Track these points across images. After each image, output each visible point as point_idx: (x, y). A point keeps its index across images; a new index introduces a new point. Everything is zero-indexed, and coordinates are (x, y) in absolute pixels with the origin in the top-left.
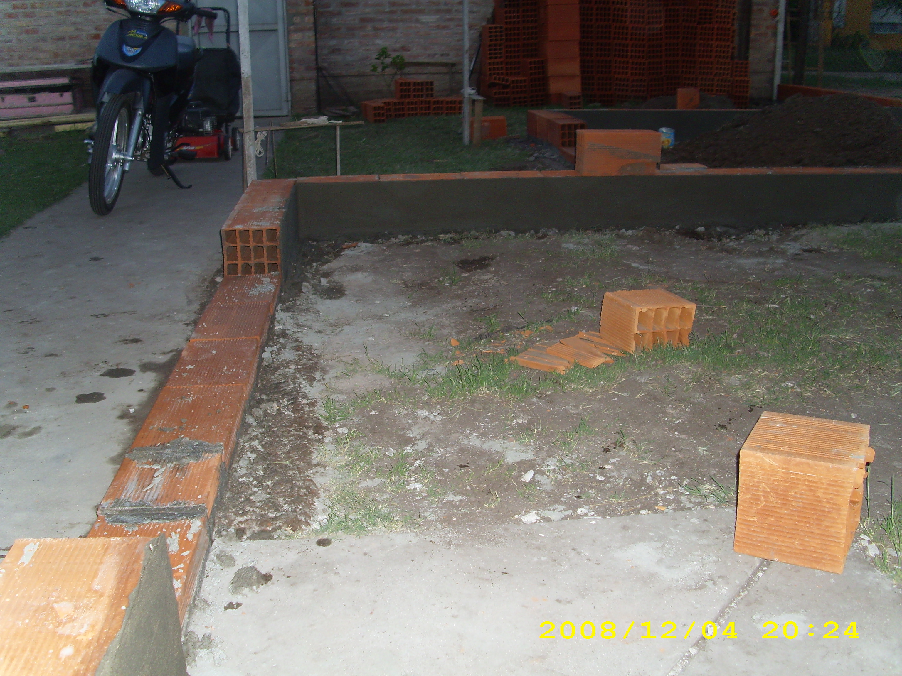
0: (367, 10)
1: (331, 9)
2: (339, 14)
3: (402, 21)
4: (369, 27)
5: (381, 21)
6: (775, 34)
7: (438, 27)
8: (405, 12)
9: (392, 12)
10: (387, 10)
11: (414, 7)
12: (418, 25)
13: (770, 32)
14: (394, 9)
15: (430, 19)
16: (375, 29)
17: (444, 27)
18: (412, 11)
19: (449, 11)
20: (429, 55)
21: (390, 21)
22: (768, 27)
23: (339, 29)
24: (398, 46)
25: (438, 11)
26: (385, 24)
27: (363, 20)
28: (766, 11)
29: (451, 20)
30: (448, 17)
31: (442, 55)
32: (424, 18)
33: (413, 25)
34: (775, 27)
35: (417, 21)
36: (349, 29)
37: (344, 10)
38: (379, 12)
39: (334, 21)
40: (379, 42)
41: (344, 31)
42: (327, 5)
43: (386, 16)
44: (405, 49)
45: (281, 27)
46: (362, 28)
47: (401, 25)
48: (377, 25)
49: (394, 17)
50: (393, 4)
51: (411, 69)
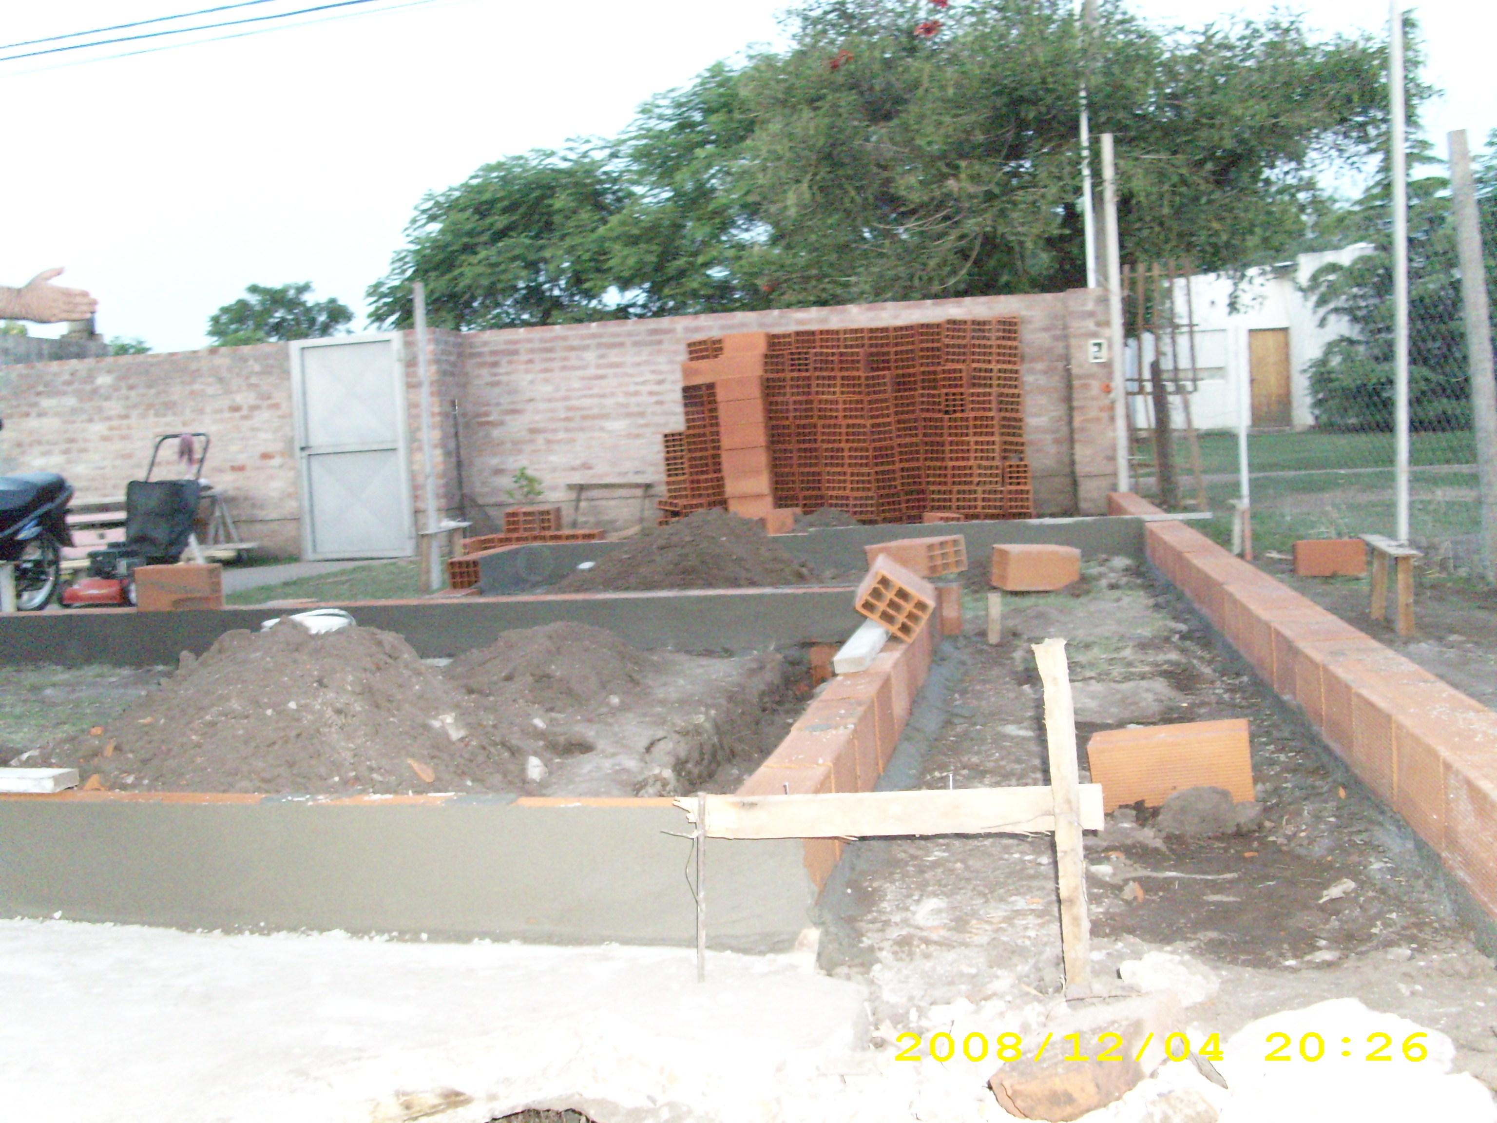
0: (537, 417)
1: (491, 419)
2: (501, 423)
3: (582, 429)
4: (540, 439)
5: (554, 431)
6: (1112, 419)
7: (629, 435)
8: (584, 418)
9: (567, 419)
10: (563, 416)
11: (596, 411)
12: (603, 435)
13: (1105, 415)
14: (570, 414)
15: (618, 425)
16: (549, 442)
17: (638, 436)
18: (593, 417)
19: (642, 414)
20: (620, 474)
21: (567, 430)
22: (1101, 409)
24: (578, 462)
25: (629, 415)
26: (561, 435)
27: (533, 431)
28: (1095, 386)
29: (646, 425)
30: (642, 421)
31: (637, 473)
32: (610, 425)
33: (596, 434)
34: (1111, 407)
35: (602, 429)
36: (515, 443)
37: (508, 418)
38: (552, 420)
39: (496, 433)
40: (553, 458)
41: (509, 446)
42: (486, 414)
43: (562, 425)
44: (586, 466)
45: (401, 445)
46: (532, 441)
47: (580, 435)
48: (550, 436)
49: (571, 425)
50: (570, 409)
51: (595, 493)
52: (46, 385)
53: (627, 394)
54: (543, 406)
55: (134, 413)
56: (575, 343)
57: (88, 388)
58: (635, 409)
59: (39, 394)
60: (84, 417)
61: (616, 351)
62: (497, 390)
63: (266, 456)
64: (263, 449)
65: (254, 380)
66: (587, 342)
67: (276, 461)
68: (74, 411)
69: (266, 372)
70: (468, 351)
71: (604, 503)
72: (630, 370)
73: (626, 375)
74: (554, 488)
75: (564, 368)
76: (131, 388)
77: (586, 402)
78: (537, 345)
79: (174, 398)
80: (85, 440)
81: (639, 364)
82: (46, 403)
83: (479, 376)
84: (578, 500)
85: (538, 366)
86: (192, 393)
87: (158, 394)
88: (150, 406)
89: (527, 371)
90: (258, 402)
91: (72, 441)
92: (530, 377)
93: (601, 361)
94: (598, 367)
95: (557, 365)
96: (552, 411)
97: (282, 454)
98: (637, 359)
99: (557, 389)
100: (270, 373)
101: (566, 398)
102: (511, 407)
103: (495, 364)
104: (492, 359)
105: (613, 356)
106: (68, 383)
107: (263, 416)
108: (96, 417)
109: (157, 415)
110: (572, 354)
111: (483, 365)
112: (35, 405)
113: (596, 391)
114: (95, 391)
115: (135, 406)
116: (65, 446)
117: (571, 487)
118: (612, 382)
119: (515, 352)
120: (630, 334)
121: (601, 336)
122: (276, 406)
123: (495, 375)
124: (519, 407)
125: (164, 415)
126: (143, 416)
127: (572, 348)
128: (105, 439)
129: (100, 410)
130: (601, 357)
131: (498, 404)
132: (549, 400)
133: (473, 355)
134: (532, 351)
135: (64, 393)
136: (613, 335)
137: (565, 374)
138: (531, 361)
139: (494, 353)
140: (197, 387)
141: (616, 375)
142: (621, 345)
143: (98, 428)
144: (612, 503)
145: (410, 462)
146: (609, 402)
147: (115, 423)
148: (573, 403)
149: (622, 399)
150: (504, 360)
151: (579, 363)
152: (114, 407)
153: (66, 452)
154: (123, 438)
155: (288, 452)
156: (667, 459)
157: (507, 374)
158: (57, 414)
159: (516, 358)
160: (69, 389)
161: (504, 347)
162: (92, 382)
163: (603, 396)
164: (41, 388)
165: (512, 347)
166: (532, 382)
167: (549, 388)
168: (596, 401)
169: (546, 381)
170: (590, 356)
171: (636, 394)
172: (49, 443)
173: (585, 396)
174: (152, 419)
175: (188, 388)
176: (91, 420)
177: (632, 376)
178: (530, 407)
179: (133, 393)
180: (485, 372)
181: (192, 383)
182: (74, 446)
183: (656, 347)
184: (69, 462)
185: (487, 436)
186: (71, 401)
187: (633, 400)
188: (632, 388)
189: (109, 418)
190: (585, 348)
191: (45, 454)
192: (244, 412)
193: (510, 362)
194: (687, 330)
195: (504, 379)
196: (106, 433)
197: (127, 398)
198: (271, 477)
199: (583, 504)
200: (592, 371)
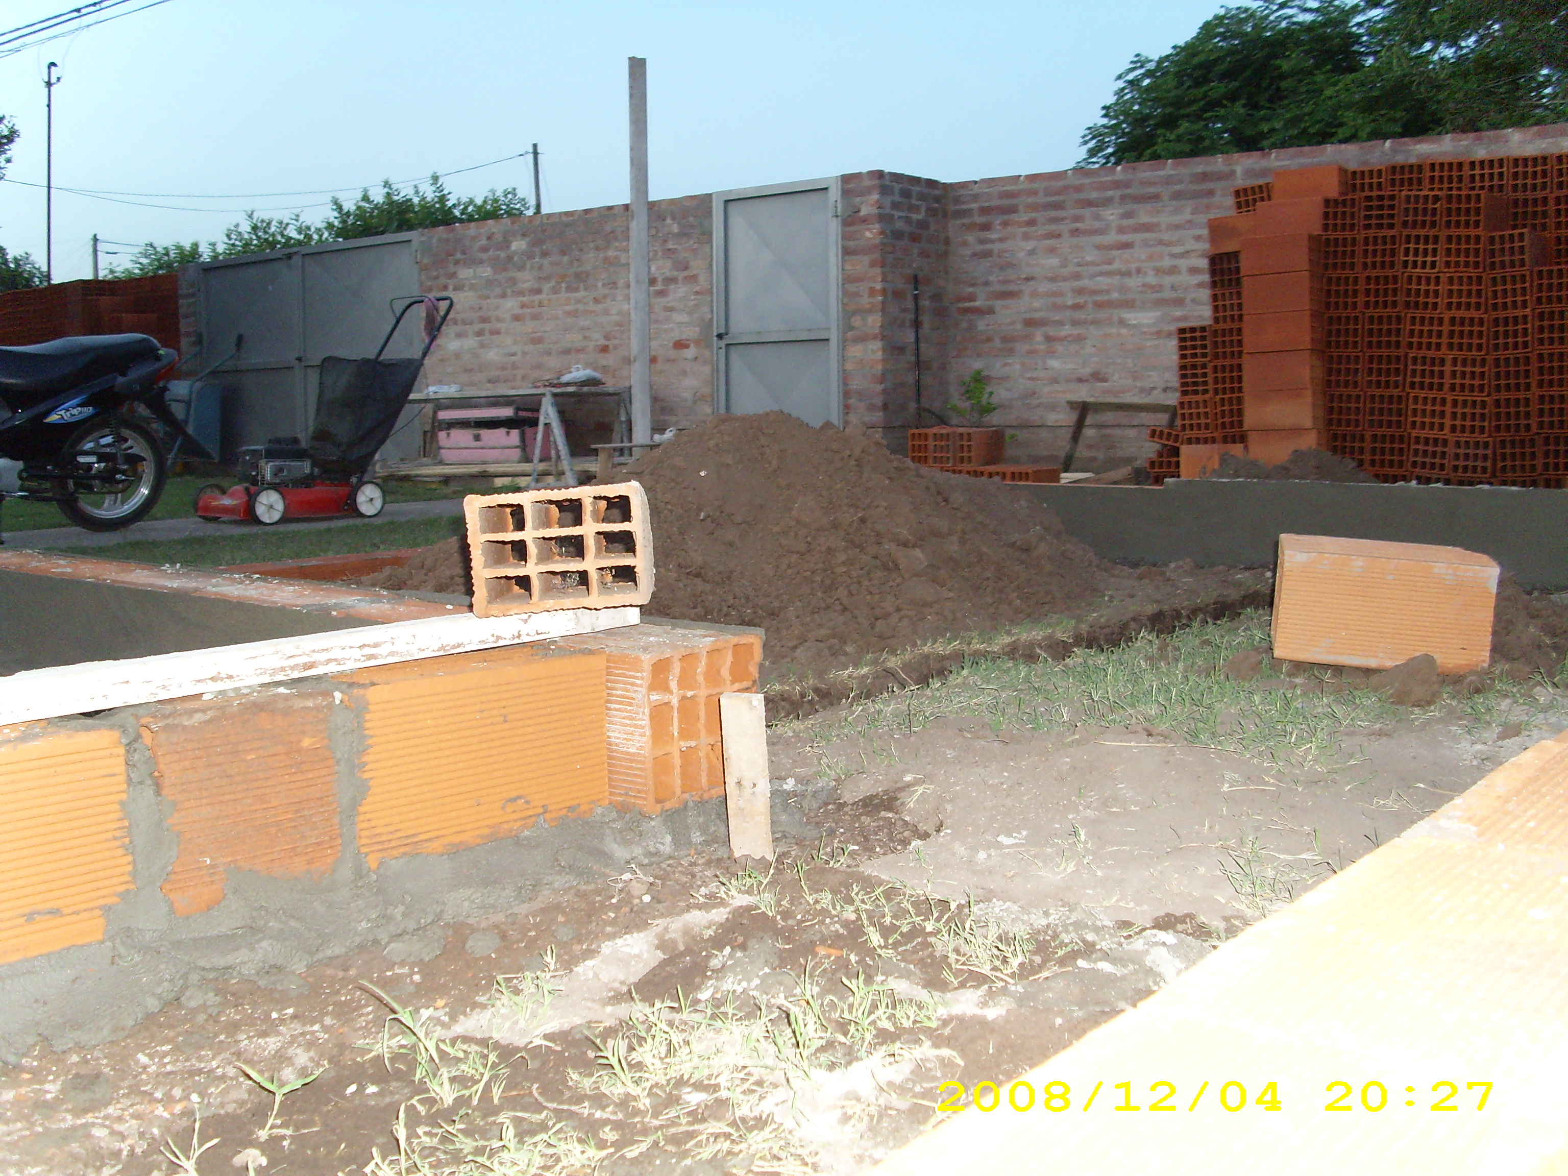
0: (1036, 304)
1: (977, 304)
2: (991, 311)
3: (1095, 322)
4: (1039, 336)
5: (1061, 323)
8: (1099, 305)
9: (1077, 307)
10: (1070, 303)
11: (1115, 295)
12: (1123, 331)
14: (1081, 300)
15: (1145, 318)
16: (1049, 339)
18: (1111, 304)
19: (1179, 302)
20: (1142, 390)
21: (1075, 323)
23: (989, 340)
24: (1087, 371)
26: (1067, 330)
27: (1030, 323)
31: (1165, 390)
32: (1133, 317)
33: (1114, 330)
35: (1122, 322)
36: (1005, 339)
37: (998, 304)
38: (1056, 307)
39: (981, 325)
40: (1054, 363)
41: (997, 343)
42: (972, 298)
43: (1068, 314)
44: (1097, 377)
45: (834, 336)
46: (1027, 338)
47: (1094, 331)
48: (1052, 331)
49: (1081, 315)
50: (1080, 291)
51: (1109, 417)
52: (464, 253)
53: (1158, 271)
54: (1043, 287)
55: (546, 287)
56: (1094, 195)
57: (503, 255)
58: (1168, 294)
59: (457, 262)
60: (498, 291)
61: (1148, 207)
62: (986, 263)
63: (680, 345)
64: (676, 335)
65: (670, 245)
66: (1110, 193)
67: (690, 353)
68: (489, 283)
69: (683, 234)
70: (952, 208)
71: (1117, 432)
72: (1166, 236)
73: (1161, 243)
74: (1053, 407)
75: (1075, 232)
76: (544, 254)
77: (1103, 282)
78: (1041, 199)
79: (588, 267)
80: (499, 320)
81: (1177, 227)
82: (464, 273)
83: (965, 244)
84: (1080, 425)
85: (1041, 230)
86: (606, 259)
87: (571, 263)
88: (563, 277)
89: (1026, 237)
90: (675, 273)
91: (485, 320)
92: (1029, 245)
93: (1125, 222)
94: (1121, 230)
95: (1064, 228)
96: (1055, 294)
97: (697, 343)
98: (1177, 219)
99: (1064, 265)
100: (687, 235)
101: (1077, 276)
102: (1004, 288)
103: (986, 227)
104: (979, 220)
105: (1144, 216)
106: (484, 249)
107: (680, 291)
108: (509, 291)
109: (569, 289)
110: (1087, 212)
111: (970, 227)
112: (453, 275)
113: (1116, 265)
114: (510, 258)
115: (548, 278)
116: (477, 327)
117: (1072, 405)
118: (1140, 253)
119: (1013, 210)
120: (1168, 181)
121: (1127, 184)
122: (693, 279)
123: (983, 242)
124: (1012, 287)
125: (577, 290)
126: (555, 291)
127: (1089, 203)
128: (517, 318)
129: (513, 281)
130: (1128, 215)
131: (987, 284)
132: (1053, 279)
133: (959, 214)
134: (1034, 208)
135: (481, 262)
136: (1143, 183)
137: (1075, 241)
138: (1032, 223)
139: (984, 211)
140: (611, 253)
141: (1146, 244)
142: (1156, 197)
143: (510, 305)
144: (1131, 433)
145: (843, 359)
146: (1134, 282)
147: (526, 299)
148: (1085, 283)
149: (1152, 279)
150: (997, 221)
151: (1097, 225)
152: (527, 279)
153: (480, 333)
154: (535, 317)
155: (702, 342)
156: (1183, 367)
157: (1001, 240)
158: (473, 287)
159: (1012, 216)
160: (484, 256)
161: (996, 202)
162: (508, 247)
163: (1128, 274)
164: (458, 256)
165: (1006, 202)
166: (1032, 252)
167: (1054, 262)
168: (1116, 280)
169: (1052, 251)
170: (1111, 215)
171: (1173, 270)
172: (464, 322)
173: (1101, 274)
174: (563, 295)
175: (602, 255)
176: (504, 296)
177: (1169, 244)
178: (1027, 288)
179: (546, 262)
180: (971, 238)
181: (607, 247)
182: (487, 326)
183: (1205, 201)
184: (482, 345)
185: (971, 327)
186: (486, 272)
187: (1167, 280)
188: (1167, 262)
189: (521, 293)
190: (1106, 202)
191: (459, 335)
192: (659, 287)
193: (1005, 224)
194: (1249, 173)
195: (996, 247)
196: (517, 311)
197: (541, 268)
198: (684, 373)
199: (1088, 432)
200: (1113, 237)
